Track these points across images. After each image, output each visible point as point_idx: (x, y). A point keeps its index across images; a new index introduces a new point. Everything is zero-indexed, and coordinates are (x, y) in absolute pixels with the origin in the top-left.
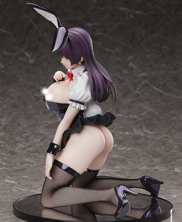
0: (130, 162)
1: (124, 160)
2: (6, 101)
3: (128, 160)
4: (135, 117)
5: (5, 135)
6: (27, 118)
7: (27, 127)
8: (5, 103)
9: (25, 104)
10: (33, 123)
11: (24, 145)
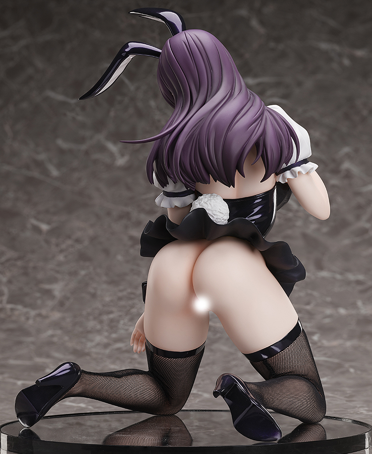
0: (352, 370)
1: (339, 366)
2: (63, 246)
3: (347, 365)
4: (361, 277)
5: (63, 319)
6: (112, 282)
7: (112, 301)
8: (61, 251)
9: (106, 252)
10: (125, 293)
11: (107, 337)
